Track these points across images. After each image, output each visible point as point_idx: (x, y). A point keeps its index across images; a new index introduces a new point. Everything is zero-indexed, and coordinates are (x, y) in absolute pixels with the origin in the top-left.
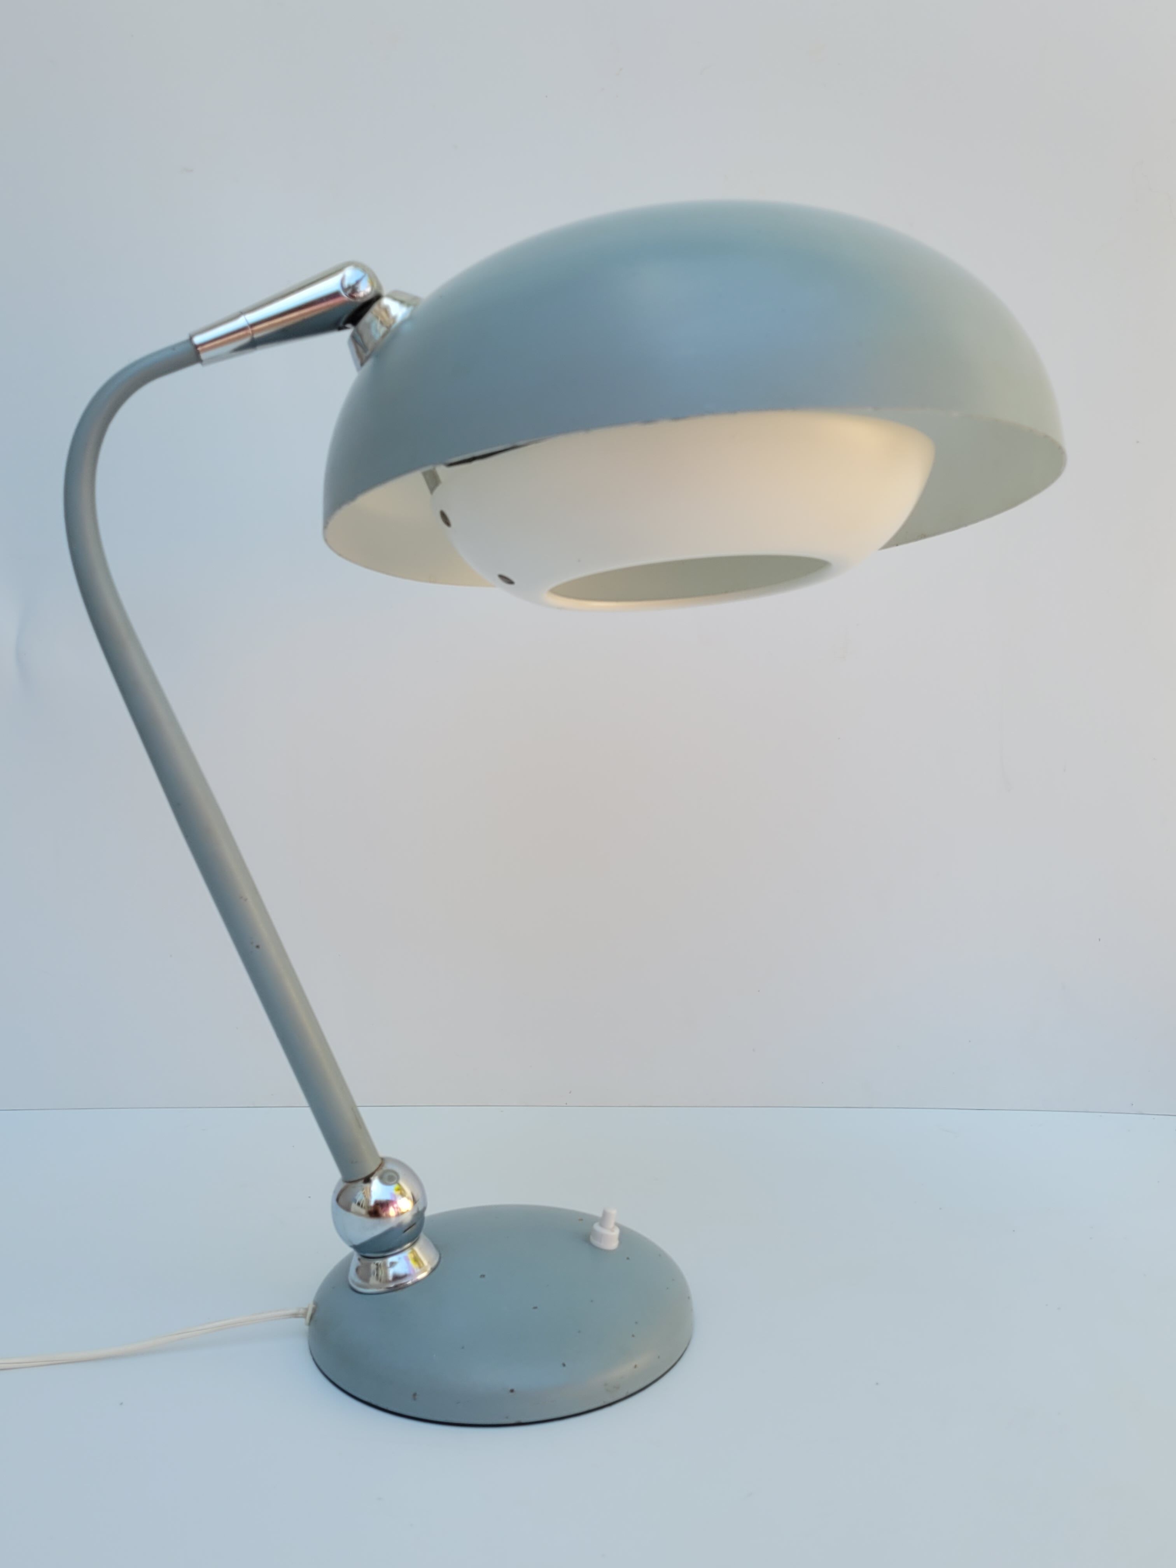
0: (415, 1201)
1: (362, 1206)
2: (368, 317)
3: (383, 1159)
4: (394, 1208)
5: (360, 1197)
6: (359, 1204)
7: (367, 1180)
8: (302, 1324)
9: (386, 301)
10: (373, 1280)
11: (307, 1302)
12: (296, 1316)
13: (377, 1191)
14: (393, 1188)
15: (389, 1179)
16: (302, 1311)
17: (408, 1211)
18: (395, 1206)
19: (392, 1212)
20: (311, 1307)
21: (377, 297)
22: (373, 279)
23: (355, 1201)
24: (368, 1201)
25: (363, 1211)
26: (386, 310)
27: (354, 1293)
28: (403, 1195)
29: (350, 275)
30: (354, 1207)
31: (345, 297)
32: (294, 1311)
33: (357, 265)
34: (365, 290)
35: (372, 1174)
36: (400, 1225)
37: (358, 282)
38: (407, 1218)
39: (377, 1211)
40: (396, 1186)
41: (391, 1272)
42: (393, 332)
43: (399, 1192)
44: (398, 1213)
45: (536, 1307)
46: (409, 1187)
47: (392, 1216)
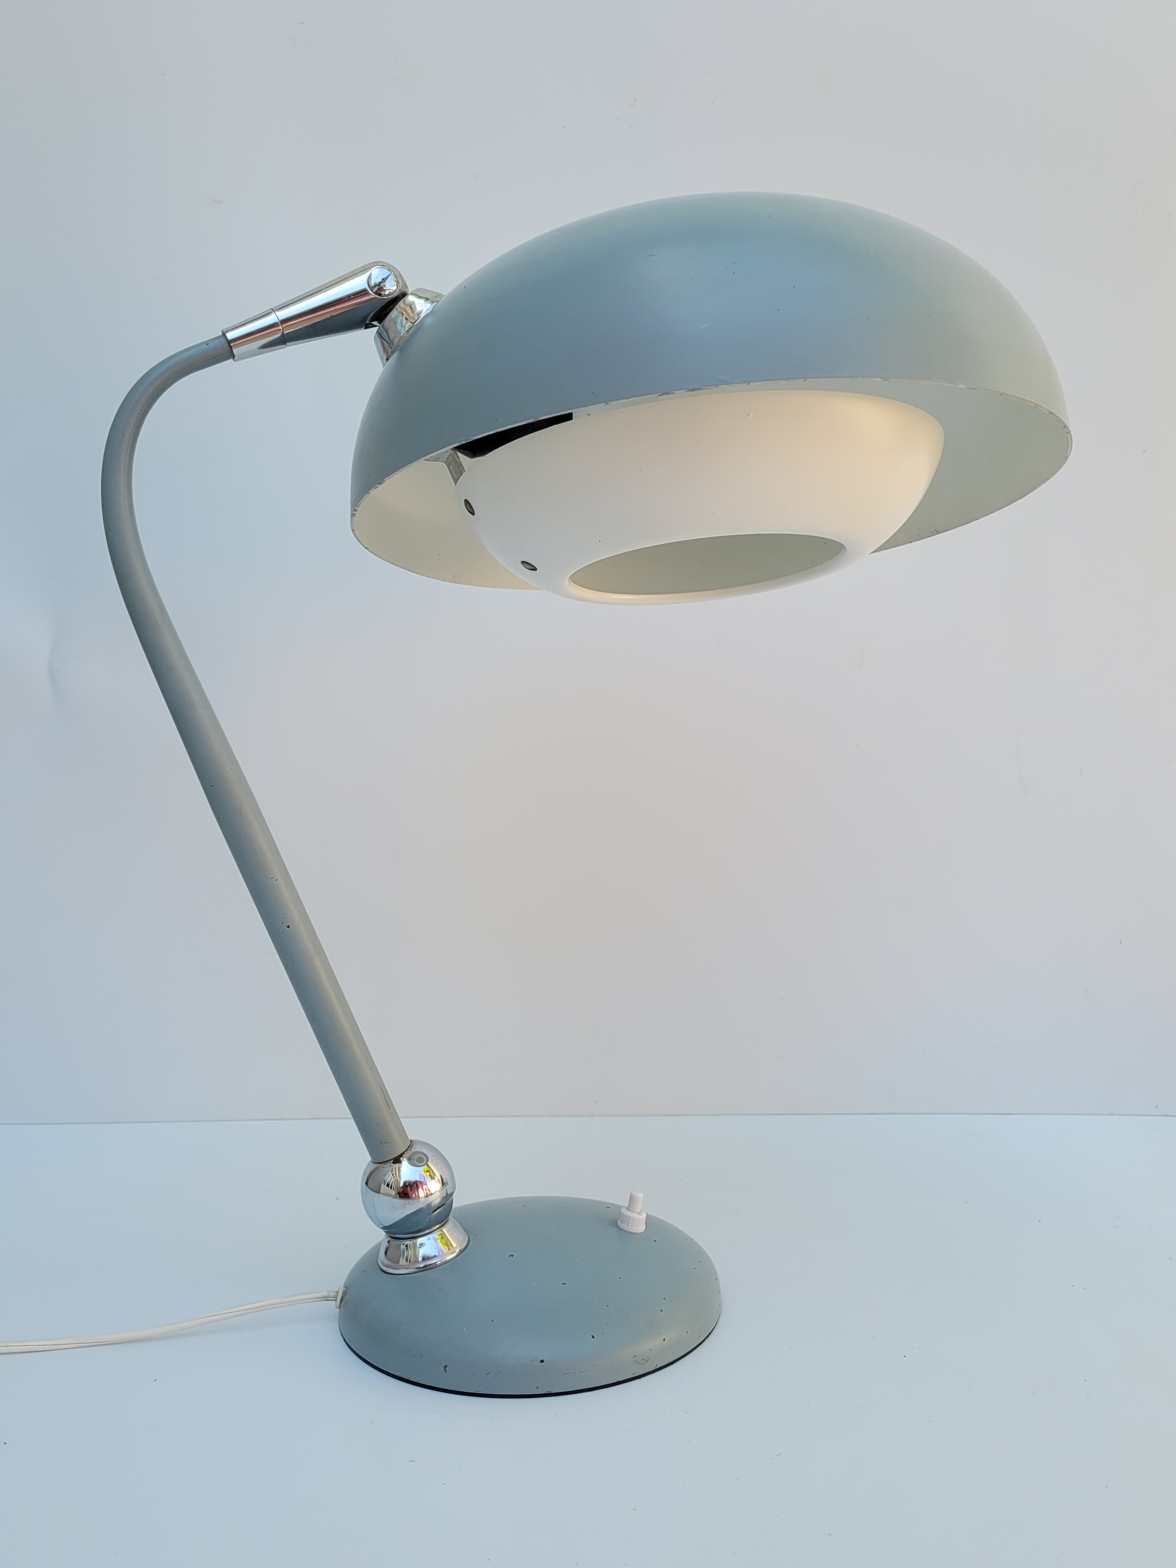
0: (443, 1184)
1: (391, 1188)
2: (394, 314)
3: (411, 1141)
4: (423, 1189)
5: (389, 1178)
6: (388, 1185)
7: (397, 1160)
8: (332, 1307)
9: (410, 298)
10: (402, 1262)
11: (339, 1286)
12: (326, 1298)
13: (407, 1172)
14: (422, 1169)
15: (418, 1160)
16: (332, 1294)
17: (436, 1193)
18: (425, 1187)
19: (421, 1193)
20: (342, 1290)
21: (404, 295)
22: (399, 279)
23: (385, 1182)
24: (398, 1182)
25: (393, 1193)
26: (411, 306)
27: (384, 1273)
28: (432, 1177)
29: (377, 274)
30: (384, 1187)
31: (373, 295)
32: (325, 1294)
33: (383, 265)
34: (391, 288)
35: (401, 1155)
36: (429, 1206)
37: (384, 280)
38: (436, 1199)
39: (406, 1191)
40: (426, 1168)
41: (422, 1252)
42: (417, 328)
43: (428, 1174)
44: (427, 1194)
45: (565, 1284)
46: (438, 1169)
47: (422, 1197)
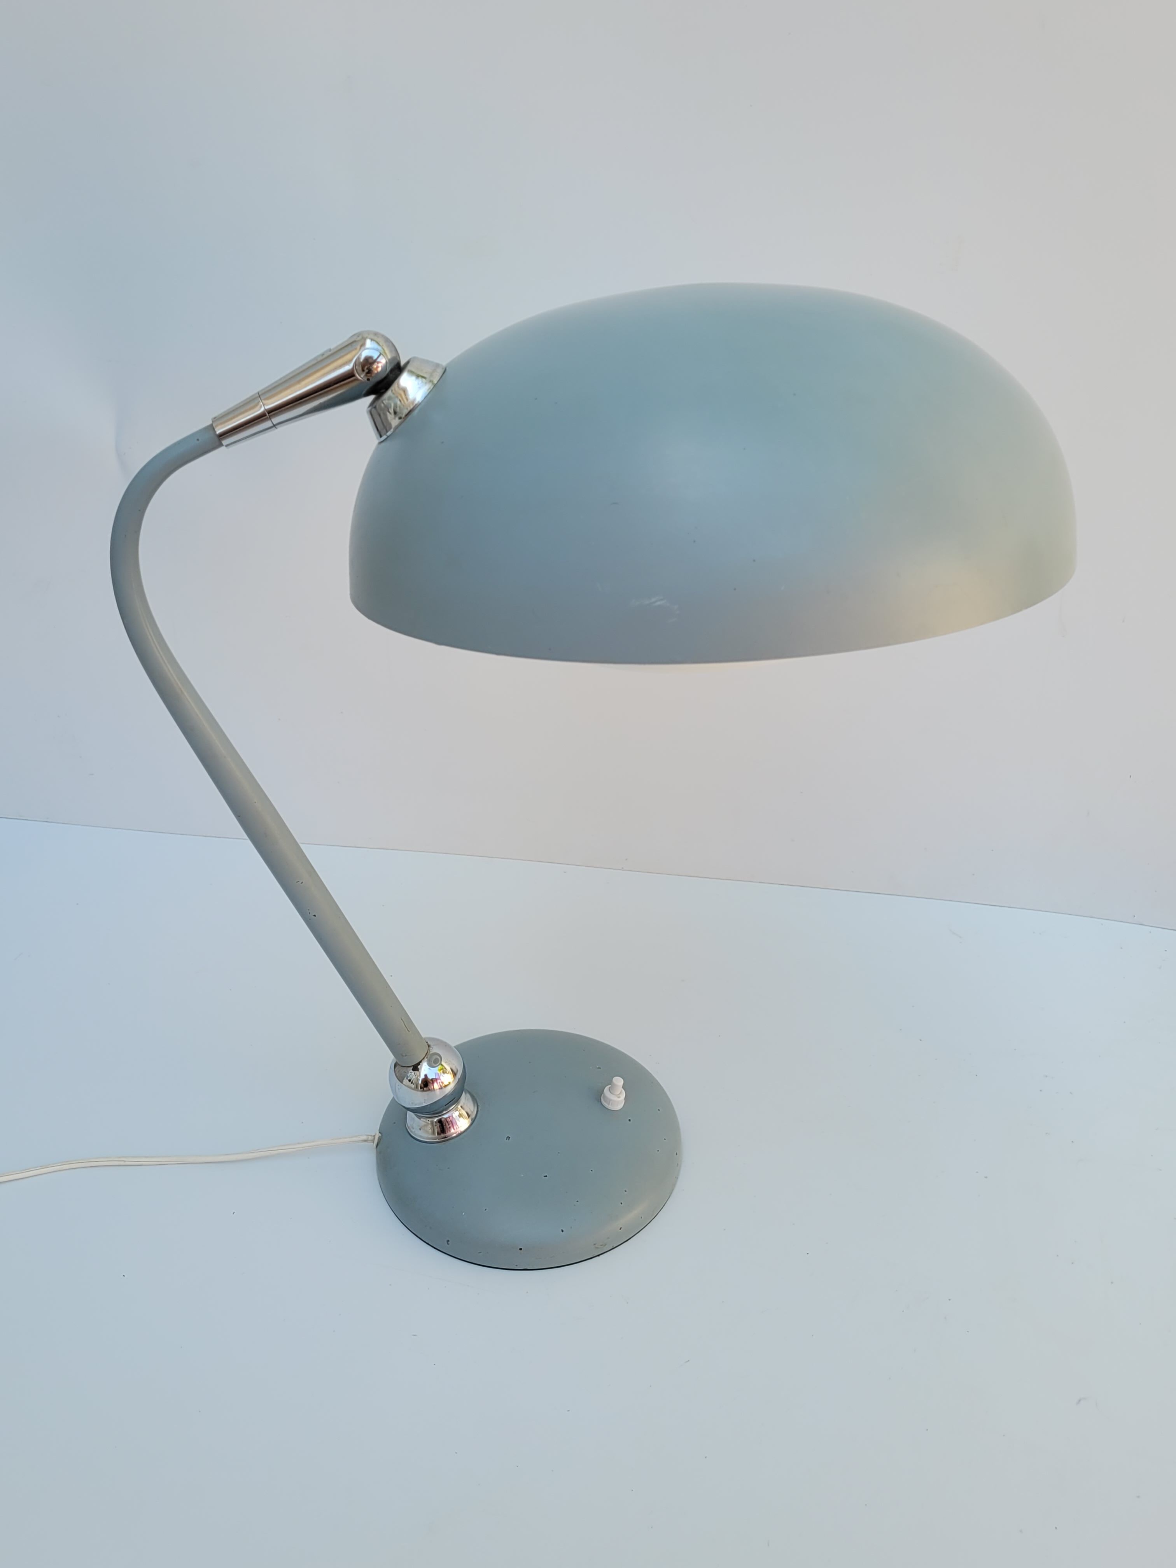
0: (455, 1074)
1: (412, 1083)
2: (387, 396)
3: (428, 1045)
4: (438, 1083)
5: (411, 1077)
6: (410, 1081)
7: (417, 1066)
8: (371, 1147)
10: (423, 1132)
11: (374, 1130)
12: (365, 1141)
13: (425, 1070)
14: (437, 1070)
15: (435, 1061)
16: (370, 1139)
17: (449, 1083)
18: (438, 1081)
19: (436, 1086)
20: (378, 1135)
23: (408, 1077)
24: (417, 1078)
25: (414, 1085)
28: (445, 1072)
30: (406, 1081)
31: (360, 379)
32: (364, 1137)
34: (383, 364)
35: (419, 1064)
36: (446, 1093)
37: (374, 356)
38: (450, 1088)
39: (425, 1085)
40: (440, 1067)
43: (442, 1071)
44: (441, 1086)
45: (546, 1176)
46: (449, 1065)
47: (437, 1089)
